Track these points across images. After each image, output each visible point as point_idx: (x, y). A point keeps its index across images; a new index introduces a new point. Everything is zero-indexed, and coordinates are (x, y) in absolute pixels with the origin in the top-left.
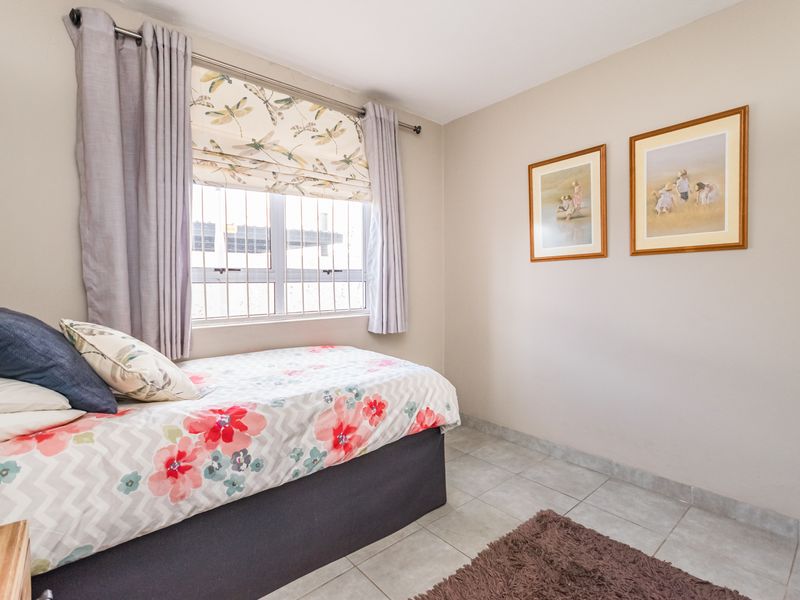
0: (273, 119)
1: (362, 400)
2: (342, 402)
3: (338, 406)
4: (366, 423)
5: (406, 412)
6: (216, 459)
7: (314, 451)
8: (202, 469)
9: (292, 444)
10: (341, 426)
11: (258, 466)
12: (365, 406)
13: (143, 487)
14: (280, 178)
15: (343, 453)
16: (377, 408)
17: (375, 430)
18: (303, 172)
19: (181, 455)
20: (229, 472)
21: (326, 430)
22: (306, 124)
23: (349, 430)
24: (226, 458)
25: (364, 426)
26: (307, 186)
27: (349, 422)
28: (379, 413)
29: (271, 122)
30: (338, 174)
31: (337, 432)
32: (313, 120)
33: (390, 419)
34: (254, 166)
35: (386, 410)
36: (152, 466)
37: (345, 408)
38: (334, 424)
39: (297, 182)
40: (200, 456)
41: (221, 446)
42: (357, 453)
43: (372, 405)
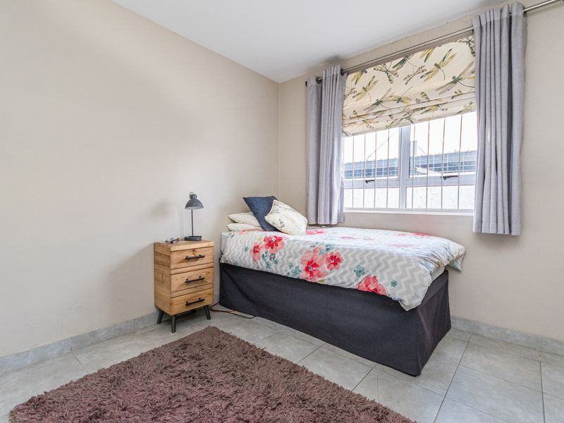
0: (390, 80)
1: (329, 253)
2: (318, 250)
3: (315, 251)
4: (325, 266)
5: (355, 271)
6: (266, 253)
7: (297, 267)
8: (261, 254)
9: (290, 260)
10: (312, 262)
11: (276, 262)
12: (329, 256)
13: (248, 252)
14: (395, 117)
15: (309, 275)
16: (335, 260)
17: (330, 273)
18: (409, 107)
19: (258, 246)
20: (268, 259)
21: (305, 260)
22: (416, 69)
23: (315, 265)
24: (269, 254)
25: (324, 267)
26: (416, 116)
27: (317, 262)
28: (335, 264)
29: (389, 83)
30: (441, 97)
31: (309, 263)
32: (423, 64)
33: (342, 271)
34: (375, 116)
35: (341, 264)
36: (251, 247)
37: (317, 254)
38: (309, 259)
39: (408, 115)
40: (262, 249)
41: (269, 249)
42: (318, 280)
43: (333, 257)
